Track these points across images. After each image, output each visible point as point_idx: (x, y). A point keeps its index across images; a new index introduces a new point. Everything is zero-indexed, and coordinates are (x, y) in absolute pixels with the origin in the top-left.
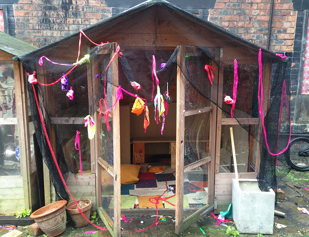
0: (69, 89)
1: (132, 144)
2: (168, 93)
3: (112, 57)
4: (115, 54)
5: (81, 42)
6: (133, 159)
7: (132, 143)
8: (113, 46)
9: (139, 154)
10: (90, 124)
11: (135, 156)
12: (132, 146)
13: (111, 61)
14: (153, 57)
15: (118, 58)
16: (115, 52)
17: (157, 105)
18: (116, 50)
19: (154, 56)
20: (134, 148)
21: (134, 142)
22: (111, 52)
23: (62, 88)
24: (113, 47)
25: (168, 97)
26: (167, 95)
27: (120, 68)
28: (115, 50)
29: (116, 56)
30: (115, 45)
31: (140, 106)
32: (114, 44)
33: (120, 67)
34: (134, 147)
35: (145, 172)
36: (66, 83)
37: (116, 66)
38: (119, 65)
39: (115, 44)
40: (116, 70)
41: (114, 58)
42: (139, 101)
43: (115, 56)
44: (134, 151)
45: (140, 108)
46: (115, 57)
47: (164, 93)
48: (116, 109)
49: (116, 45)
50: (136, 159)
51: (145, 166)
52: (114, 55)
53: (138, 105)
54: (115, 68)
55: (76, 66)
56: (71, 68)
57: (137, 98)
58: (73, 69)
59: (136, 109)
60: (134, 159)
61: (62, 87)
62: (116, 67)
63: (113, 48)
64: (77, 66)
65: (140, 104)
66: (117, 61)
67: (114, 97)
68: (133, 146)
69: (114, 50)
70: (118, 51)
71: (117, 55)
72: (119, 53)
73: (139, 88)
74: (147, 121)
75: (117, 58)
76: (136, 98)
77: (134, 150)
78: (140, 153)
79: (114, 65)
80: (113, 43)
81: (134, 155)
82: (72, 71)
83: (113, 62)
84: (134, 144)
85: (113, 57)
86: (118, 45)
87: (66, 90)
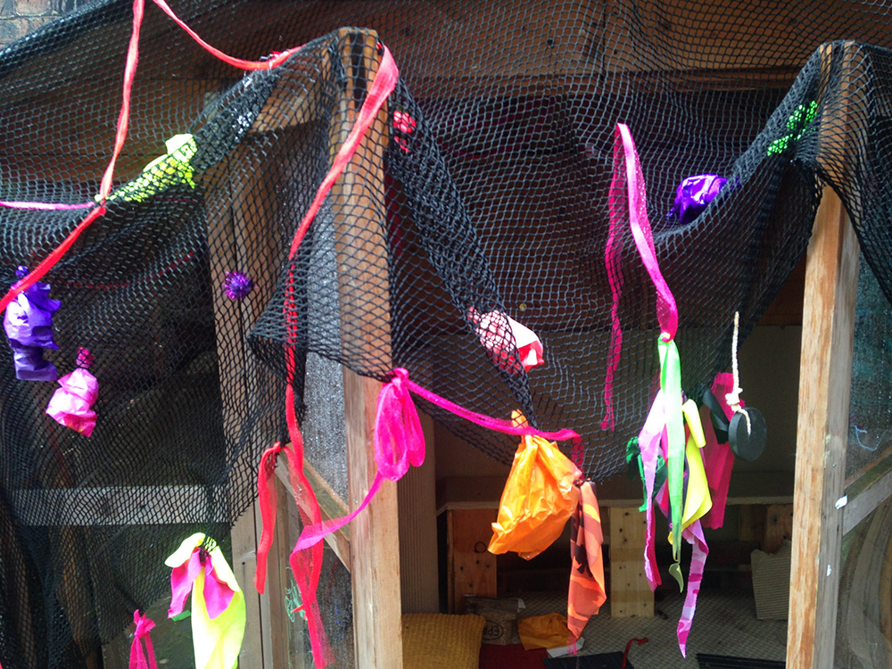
0: (69, 369)
1: (446, 513)
2: (737, 390)
3: (338, 144)
4: (364, 118)
5: (140, 49)
6: (449, 580)
7: (442, 510)
8: (346, 54)
9: (475, 556)
10: (207, 594)
11: (458, 564)
12: (442, 521)
13: (330, 177)
14: (618, 132)
15: (386, 155)
16: (358, 106)
17: (661, 478)
18: (372, 90)
19: (624, 129)
20: (450, 534)
21: (450, 506)
22: (332, 105)
23: (19, 365)
24: (347, 63)
25: (743, 418)
26: (732, 399)
27: (401, 232)
28: (361, 84)
29: (366, 134)
30: (357, 50)
31: (551, 495)
32: (352, 36)
33: (398, 219)
34: (450, 527)
35: (503, 641)
36: (36, 331)
37: (368, 214)
38: (395, 206)
39: (357, 43)
40: (369, 247)
41: (354, 152)
42: (538, 460)
43: (362, 134)
44: (451, 546)
45: (552, 510)
46: (358, 143)
47: (709, 385)
48: (378, 530)
49: (368, 52)
50: (461, 578)
51: (503, 618)
52: (357, 131)
53: (536, 494)
54: (366, 235)
55: (90, 216)
56: (65, 231)
57: (528, 438)
58: (73, 235)
59: (521, 526)
60: (453, 579)
61: (17, 356)
62: (374, 227)
63: (348, 74)
64: (97, 219)
65: (550, 480)
66: (381, 175)
67: (362, 441)
68: (446, 526)
69: (351, 86)
70: (387, 93)
71: (378, 126)
72: (391, 117)
73: (532, 359)
74: (584, 583)
75: (380, 151)
76: (516, 441)
77: (450, 540)
78: (476, 551)
79: (358, 212)
80: (344, 31)
81: (450, 560)
82: (69, 253)
83: (347, 189)
84: (450, 515)
85: (346, 148)
86: (381, 53)
87: (47, 378)
